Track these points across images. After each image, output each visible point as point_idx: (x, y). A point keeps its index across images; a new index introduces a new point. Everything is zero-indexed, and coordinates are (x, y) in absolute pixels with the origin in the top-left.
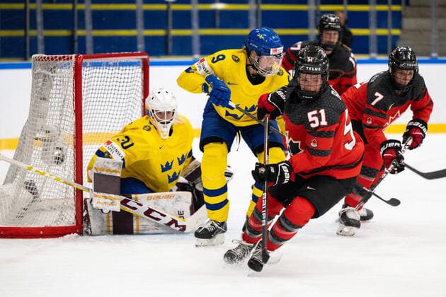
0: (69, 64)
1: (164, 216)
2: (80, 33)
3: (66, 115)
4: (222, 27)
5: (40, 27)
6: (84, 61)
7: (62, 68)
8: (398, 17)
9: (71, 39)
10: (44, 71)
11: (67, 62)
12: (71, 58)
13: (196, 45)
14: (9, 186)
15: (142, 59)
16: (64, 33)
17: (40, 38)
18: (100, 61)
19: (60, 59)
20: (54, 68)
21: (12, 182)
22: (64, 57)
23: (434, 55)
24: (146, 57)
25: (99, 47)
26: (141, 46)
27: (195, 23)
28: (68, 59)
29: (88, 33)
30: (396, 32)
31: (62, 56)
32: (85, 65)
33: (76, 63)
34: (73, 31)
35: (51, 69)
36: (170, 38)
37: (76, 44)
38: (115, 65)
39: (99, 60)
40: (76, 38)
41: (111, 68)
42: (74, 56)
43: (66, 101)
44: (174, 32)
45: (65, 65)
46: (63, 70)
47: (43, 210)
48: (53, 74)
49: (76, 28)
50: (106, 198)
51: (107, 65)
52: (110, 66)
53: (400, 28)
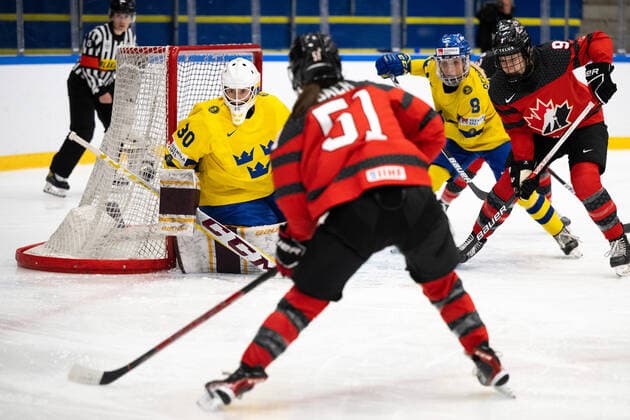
0: (161, 57)
1: (253, 251)
2: (181, 19)
3: (156, 121)
4: (359, 13)
6: (181, 53)
7: (151, 62)
8: (577, 3)
9: (170, 26)
10: (130, 66)
11: (159, 55)
12: (164, 50)
14: (86, 208)
15: (254, 52)
16: (162, 19)
18: (202, 55)
19: (150, 50)
20: (143, 62)
21: (90, 204)
22: (155, 49)
23: (621, 51)
24: (259, 50)
25: (204, 37)
26: (256, 37)
27: (324, 9)
28: (160, 51)
29: (191, 19)
30: (575, 22)
31: (152, 47)
32: (183, 59)
33: (170, 56)
34: (173, 16)
35: (139, 63)
36: (294, 26)
37: (177, 33)
38: (219, 59)
39: (201, 53)
40: (177, 25)
41: (215, 63)
42: (167, 47)
43: (157, 104)
44: (299, 20)
45: (156, 59)
46: (153, 65)
47: (127, 238)
48: (142, 70)
49: (177, 12)
50: (173, 220)
51: (211, 59)
52: (214, 60)
53: (579, 16)
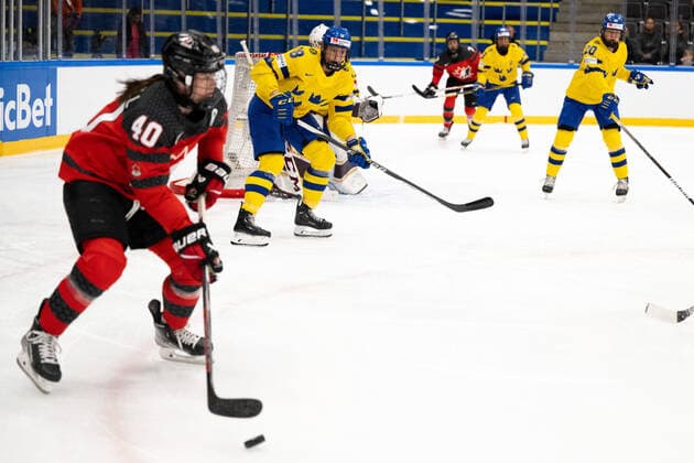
2: (290, 37)
4: (405, 36)
5: (256, 32)
8: (546, 30)
13: (381, 49)
17: (256, 40)
23: (571, 62)
27: (381, 32)
30: (543, 43)
34: (286, 36)
44: (366, 39)
53: (547, 40)
